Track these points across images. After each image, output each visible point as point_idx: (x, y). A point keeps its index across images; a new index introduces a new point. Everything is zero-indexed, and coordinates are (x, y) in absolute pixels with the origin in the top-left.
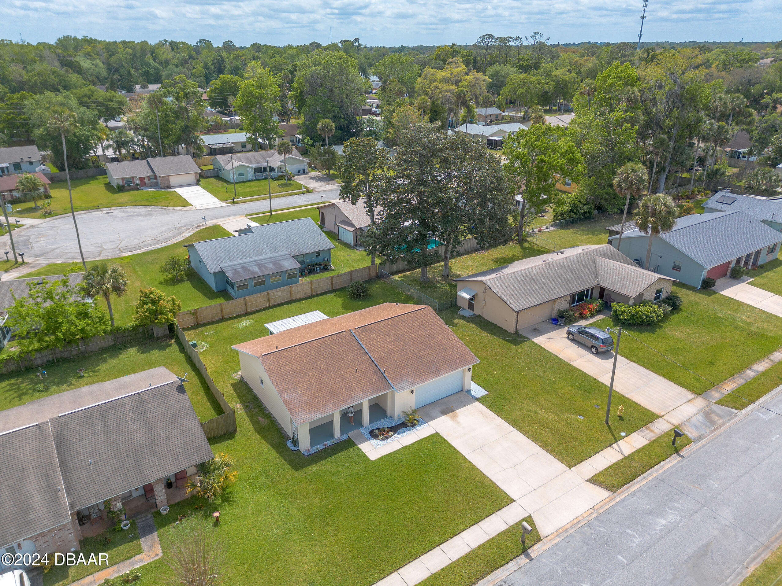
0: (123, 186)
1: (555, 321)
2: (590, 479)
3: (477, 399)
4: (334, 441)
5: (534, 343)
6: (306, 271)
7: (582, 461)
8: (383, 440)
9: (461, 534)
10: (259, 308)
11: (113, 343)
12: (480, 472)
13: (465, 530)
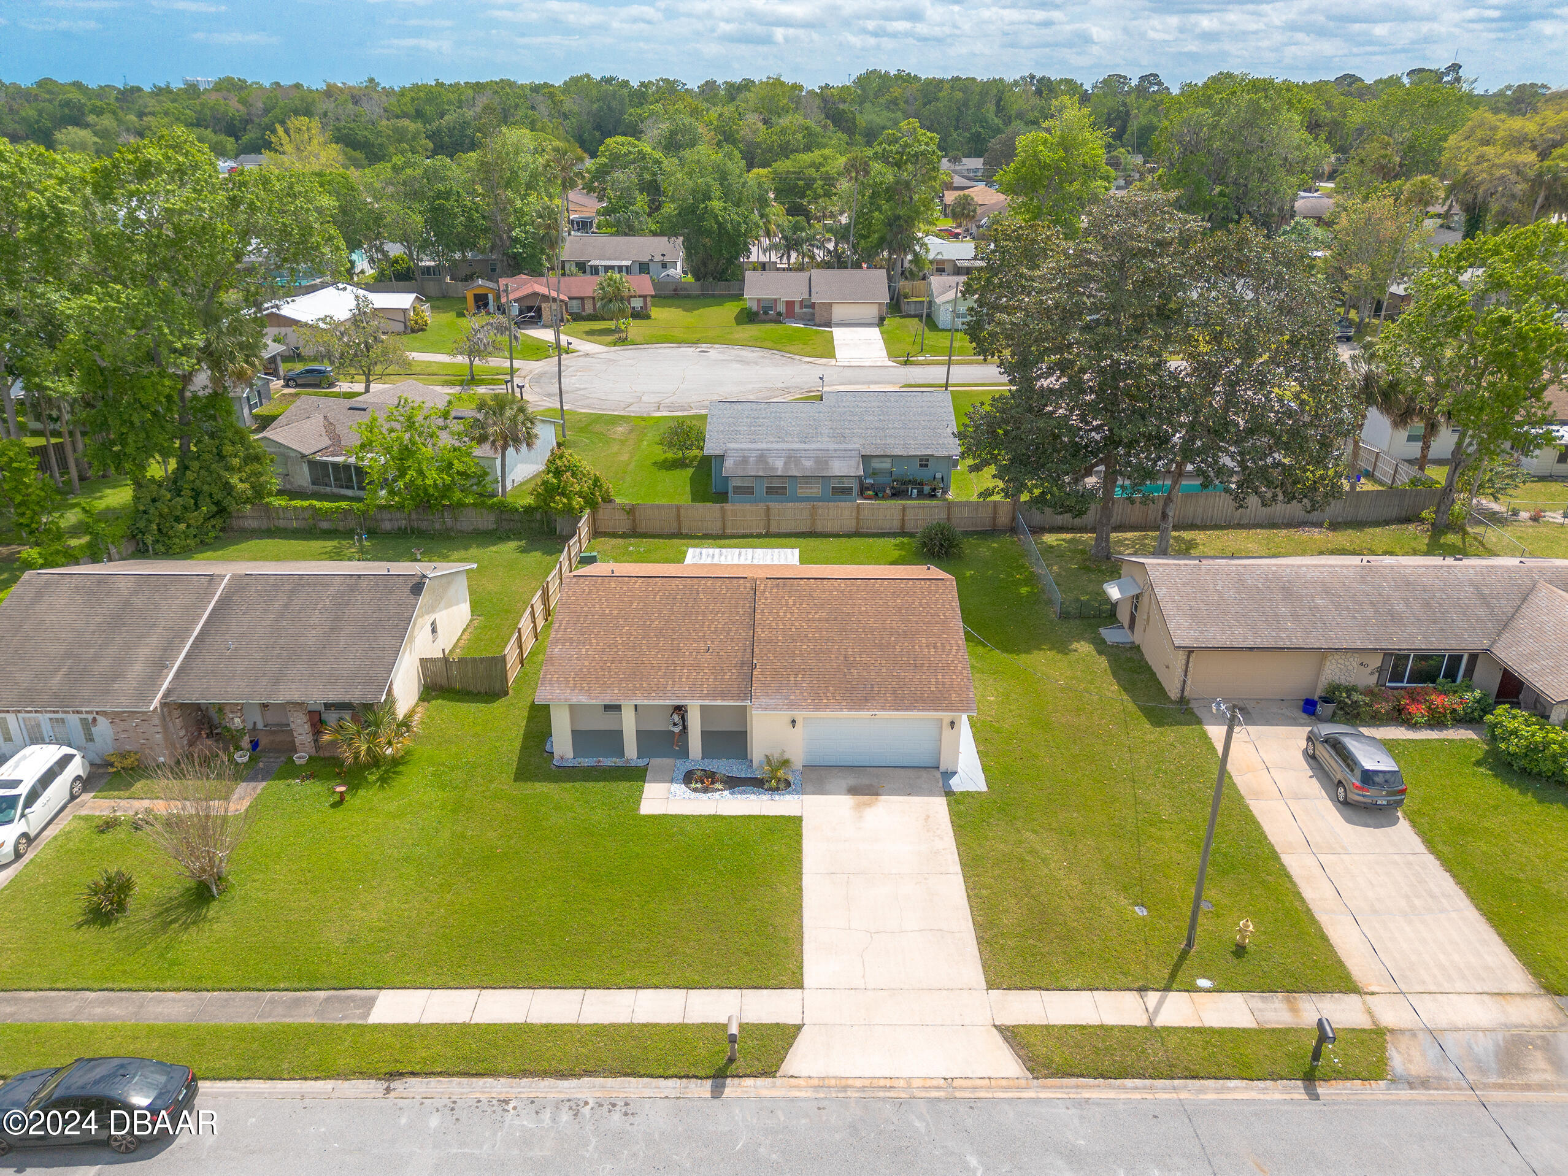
0: (756, 314)
1: (1309, 707)
2: (1007, 1028)
3: (949, 793)
4: (618, 762)
5: (1205, 733)
6: (888, 491)
7: (1032, 988)
8: (696, 790)
9: (640, 991)
10: (748, 531)
11: (494, 526)
12: (797, 910)
13: (656, 987)
